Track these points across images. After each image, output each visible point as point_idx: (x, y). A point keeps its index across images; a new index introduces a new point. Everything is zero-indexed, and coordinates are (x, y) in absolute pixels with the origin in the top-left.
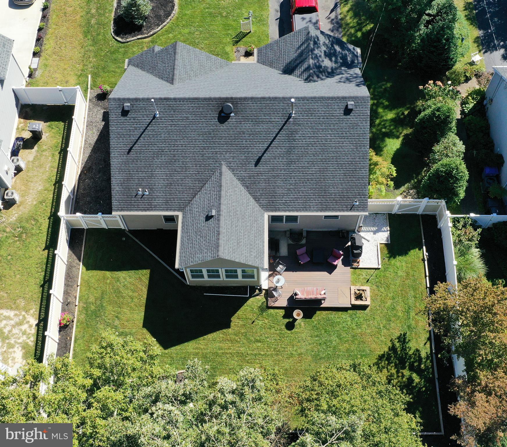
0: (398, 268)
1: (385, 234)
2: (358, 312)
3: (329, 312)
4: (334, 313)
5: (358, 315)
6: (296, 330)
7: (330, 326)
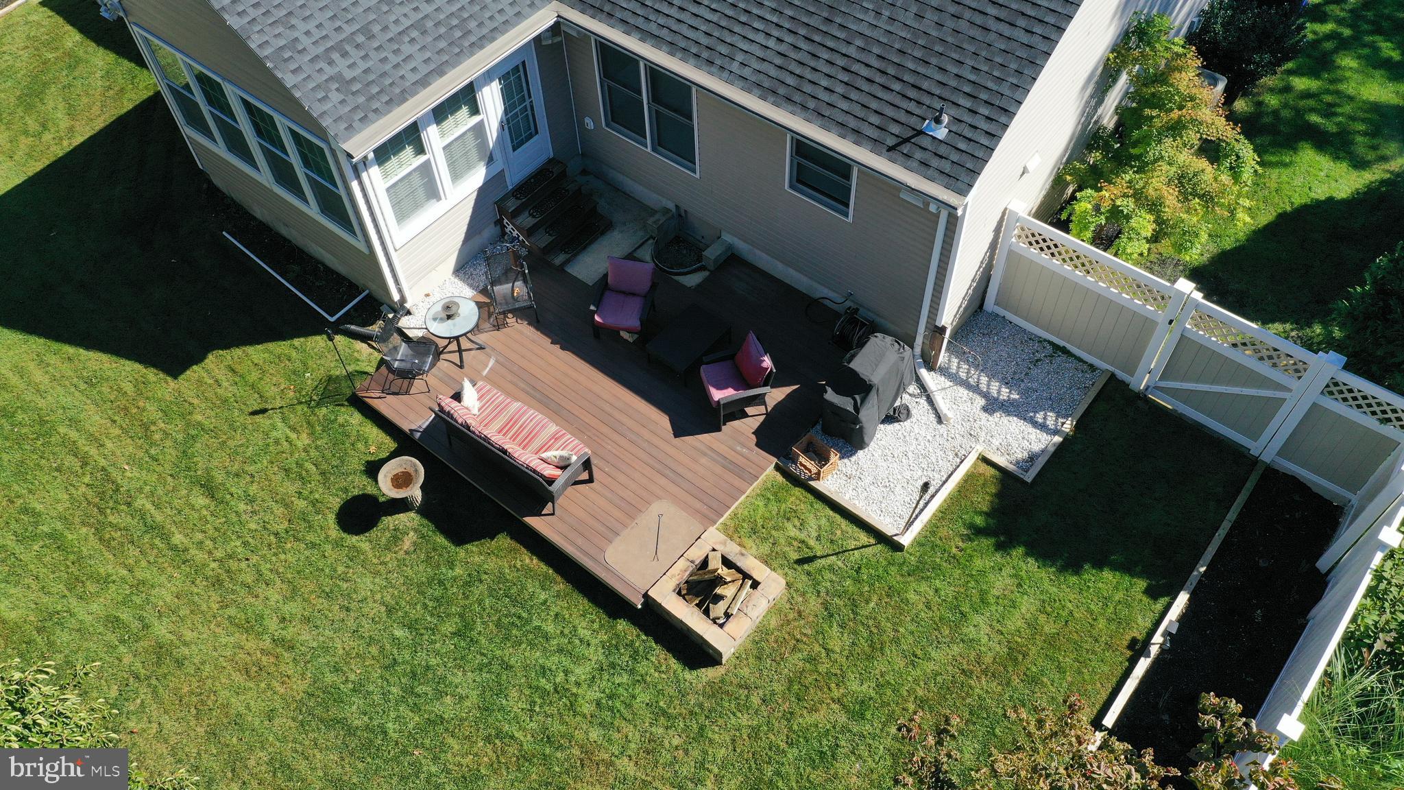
0: (984, 601)
1: (1033, 437)
2: (659, 654)
3: (543, 567)
4: (561, 585)
5: (642, 667)
6: (365, 546)
7: (498, 624)
